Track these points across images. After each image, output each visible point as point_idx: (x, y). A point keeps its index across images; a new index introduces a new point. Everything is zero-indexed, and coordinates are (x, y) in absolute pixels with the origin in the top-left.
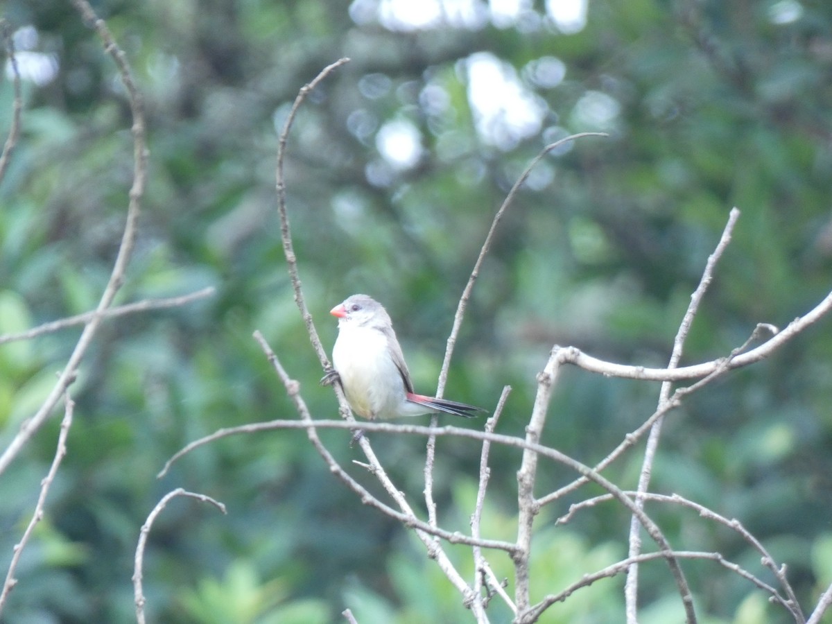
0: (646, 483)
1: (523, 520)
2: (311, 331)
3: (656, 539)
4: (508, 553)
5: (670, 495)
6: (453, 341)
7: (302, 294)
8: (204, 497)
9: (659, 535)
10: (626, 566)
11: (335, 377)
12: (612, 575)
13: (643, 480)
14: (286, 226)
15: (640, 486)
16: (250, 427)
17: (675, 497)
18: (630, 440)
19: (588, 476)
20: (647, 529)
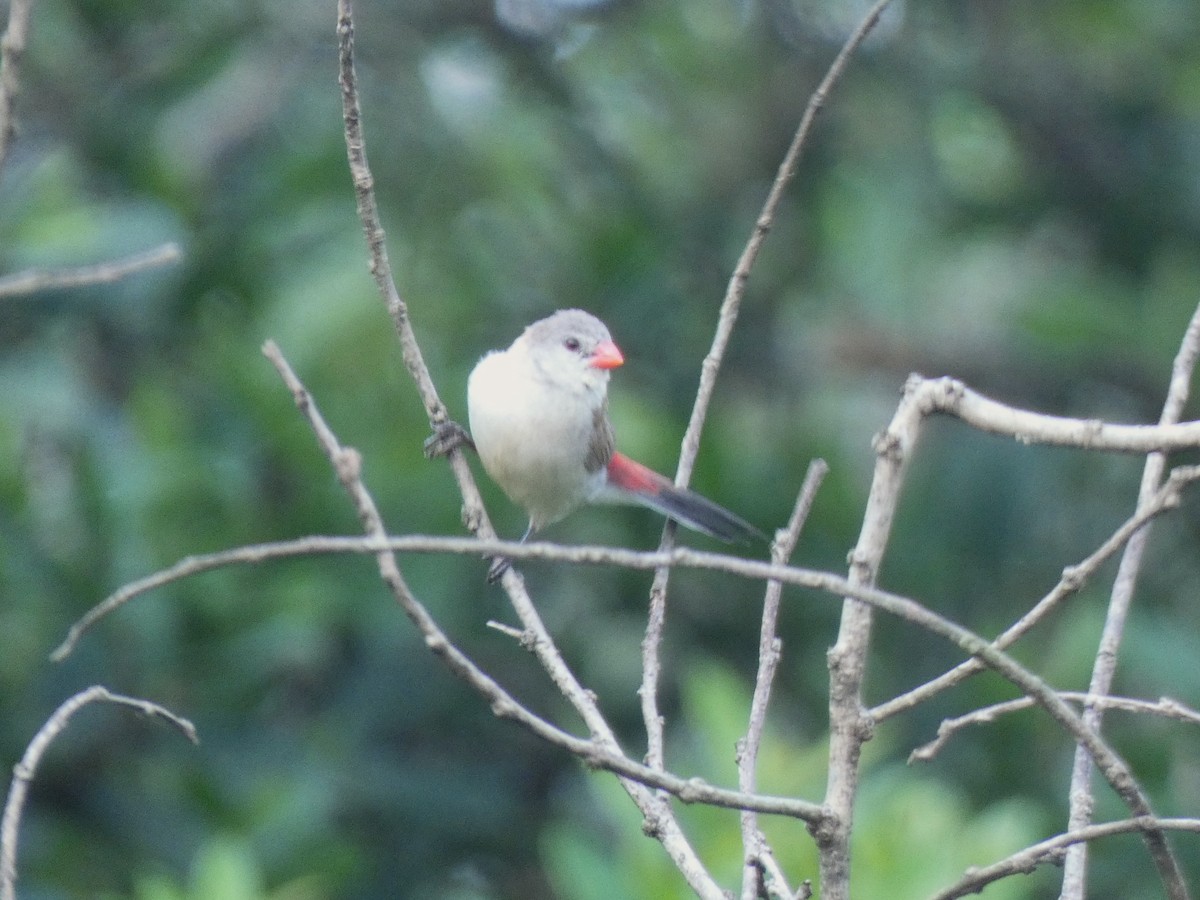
0: (1108, 677)
1: (838, 752)
2: (404, 339)
3: (1122, 792)
4: (804, 824)
5: (1156, 700)
6: (716, 365)
7: (385, 257)
8: (149, 707)
9: (1128, 782)
10: (1058, 850)
11: (456, 439)
12: (1027, 869)
13: (1101, 669)
14: (354, 112)
15: (1094, 683)
16: (254, 553)
17: (1165, 704)
18: (1071, 580)
19: (979, 655)
20: (1102, 769)
